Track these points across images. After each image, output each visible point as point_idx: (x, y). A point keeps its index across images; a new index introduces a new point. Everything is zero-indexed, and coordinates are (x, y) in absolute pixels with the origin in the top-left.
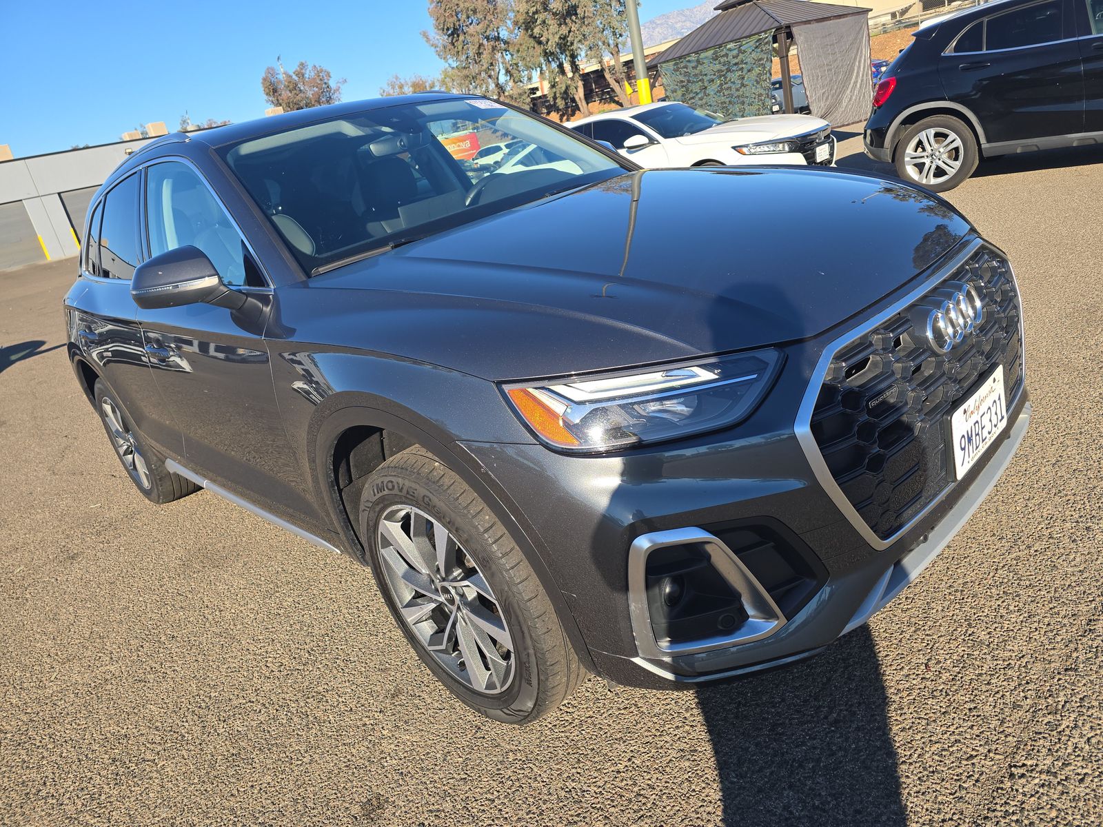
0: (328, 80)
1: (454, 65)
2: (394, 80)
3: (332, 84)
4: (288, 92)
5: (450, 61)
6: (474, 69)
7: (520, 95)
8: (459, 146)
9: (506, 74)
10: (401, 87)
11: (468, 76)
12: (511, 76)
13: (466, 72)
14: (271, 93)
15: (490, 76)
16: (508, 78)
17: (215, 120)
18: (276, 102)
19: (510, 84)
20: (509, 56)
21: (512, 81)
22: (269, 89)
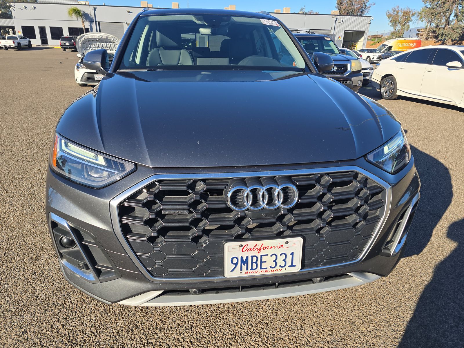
0: (367, 2)
1: (429, 6)
2: (396, 8)
3: (368, 5)
4: (347, 5)
5: (427, 4)
6: (439, 10)
7: (457, 28)
8: (409, 45)
9: (454, 16)
10: (398, 12)
11: (433, 13)
12: (457, 17)
13: (433, 11)
14: (339, 4)
15: (445, 15)
16: (455, 18)
17: (313, 11)
18: (339, 8)
19: (454, 21)
20: (461, 7)
21: (456, 20)
22: (339, 2)
